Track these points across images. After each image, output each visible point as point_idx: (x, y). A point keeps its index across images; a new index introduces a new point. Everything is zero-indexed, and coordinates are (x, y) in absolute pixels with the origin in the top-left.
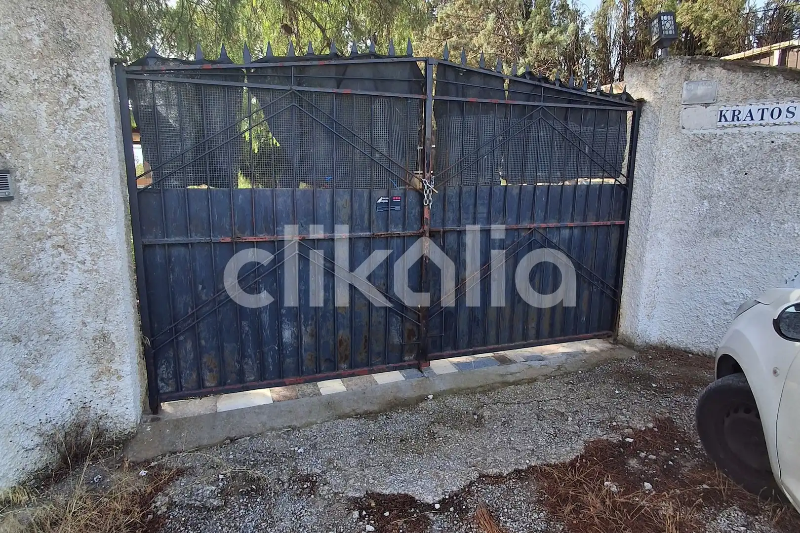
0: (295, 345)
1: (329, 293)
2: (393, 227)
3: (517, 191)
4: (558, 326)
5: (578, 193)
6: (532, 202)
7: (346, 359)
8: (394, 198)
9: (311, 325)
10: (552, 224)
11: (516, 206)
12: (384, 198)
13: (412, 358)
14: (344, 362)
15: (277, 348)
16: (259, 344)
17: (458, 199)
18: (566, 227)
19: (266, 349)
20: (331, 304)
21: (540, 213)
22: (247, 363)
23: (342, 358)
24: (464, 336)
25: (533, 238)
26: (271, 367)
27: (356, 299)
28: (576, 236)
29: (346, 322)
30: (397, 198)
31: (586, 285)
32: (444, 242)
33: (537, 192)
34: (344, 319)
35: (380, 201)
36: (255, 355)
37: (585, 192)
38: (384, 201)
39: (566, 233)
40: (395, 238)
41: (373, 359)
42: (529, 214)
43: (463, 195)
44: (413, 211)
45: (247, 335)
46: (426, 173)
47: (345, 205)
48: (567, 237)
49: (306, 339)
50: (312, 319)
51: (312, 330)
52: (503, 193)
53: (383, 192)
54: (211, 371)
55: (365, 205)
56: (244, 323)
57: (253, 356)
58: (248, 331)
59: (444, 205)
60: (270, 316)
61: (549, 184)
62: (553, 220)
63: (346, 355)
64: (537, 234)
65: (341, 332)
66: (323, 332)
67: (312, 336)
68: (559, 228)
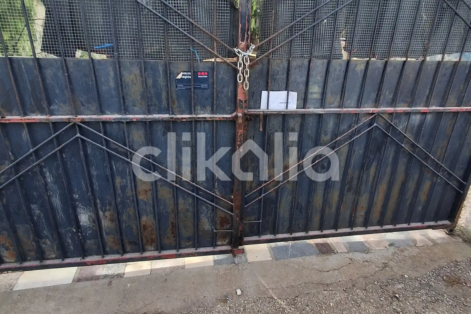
0: (94, 228)
1: (126, 179)
2: (199, 108)
3: (362, 67)
4: (389, 214)
5: (442, 71)
6: (379, 81)
7: (152, 243)
8: (199, 73)
9: (109, 210)
10: (401, 109)
11: (358, 85)
12: (185, 73)
13: (225, 243)
14: (151, 245)
15: (74, 230)
16: (55, 227)
17: (285, 75)
18: (419, 113)
19: (63, 231)
20: (130, 190)
21: (387, 94)
22: (45, 243)
23: (148, 241)
24: (284, 221)
25: (375, 124)
26: (71, 247)
27: (159, 186)
28: (427, 123)
29: (149, 209)
30: (203, 73)
31: (429, 175)
32: (264, 129)
33: (389, 69)
34: (146, 205)
35: (179, 77)
36: (52, 237)
37: (449, 71)
38: (186, 77)
39: (416, 119)
40: (202, 123)
41: (182, 243)
42: (374, 96)
43: (292, 71)
44: (225, 90)
45: (39, 217)
46: (240, 42)
47: (134, 79)
48: (416, 124)
49: (106, 223)
50: (110, 204)
51: (112, 215)
52: (344, 69)
53: (184, 66)
54: (7, 249)
55: (161, 81)
56: (33, 206)
57: (50, 237)
58: (40, 214)
59: (267, 83)
60: (61, 200)
61: (404, 59)
62: (403, 104)
63: (152, 239)
64: (380, 119)
65: (144, 219)
66: (124, 217)
67: (112, 220)
68: (408, 114)
